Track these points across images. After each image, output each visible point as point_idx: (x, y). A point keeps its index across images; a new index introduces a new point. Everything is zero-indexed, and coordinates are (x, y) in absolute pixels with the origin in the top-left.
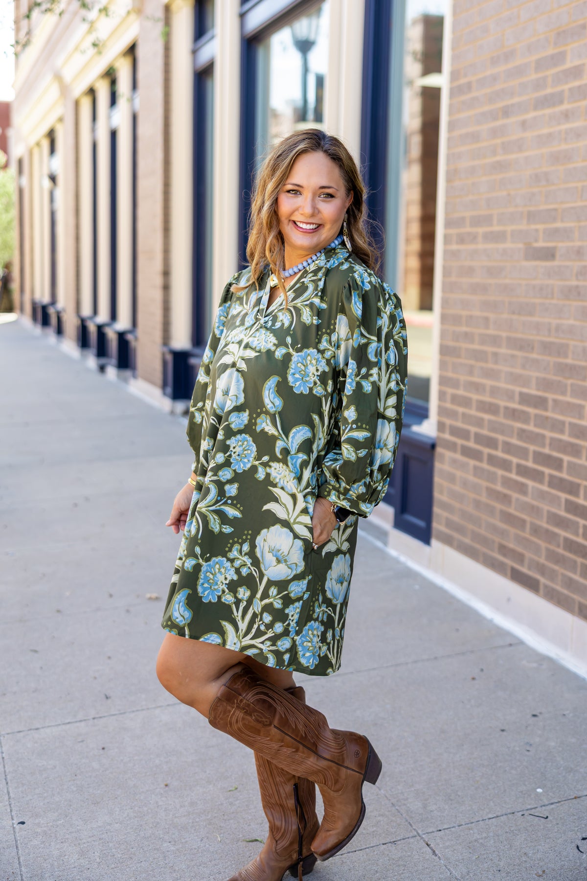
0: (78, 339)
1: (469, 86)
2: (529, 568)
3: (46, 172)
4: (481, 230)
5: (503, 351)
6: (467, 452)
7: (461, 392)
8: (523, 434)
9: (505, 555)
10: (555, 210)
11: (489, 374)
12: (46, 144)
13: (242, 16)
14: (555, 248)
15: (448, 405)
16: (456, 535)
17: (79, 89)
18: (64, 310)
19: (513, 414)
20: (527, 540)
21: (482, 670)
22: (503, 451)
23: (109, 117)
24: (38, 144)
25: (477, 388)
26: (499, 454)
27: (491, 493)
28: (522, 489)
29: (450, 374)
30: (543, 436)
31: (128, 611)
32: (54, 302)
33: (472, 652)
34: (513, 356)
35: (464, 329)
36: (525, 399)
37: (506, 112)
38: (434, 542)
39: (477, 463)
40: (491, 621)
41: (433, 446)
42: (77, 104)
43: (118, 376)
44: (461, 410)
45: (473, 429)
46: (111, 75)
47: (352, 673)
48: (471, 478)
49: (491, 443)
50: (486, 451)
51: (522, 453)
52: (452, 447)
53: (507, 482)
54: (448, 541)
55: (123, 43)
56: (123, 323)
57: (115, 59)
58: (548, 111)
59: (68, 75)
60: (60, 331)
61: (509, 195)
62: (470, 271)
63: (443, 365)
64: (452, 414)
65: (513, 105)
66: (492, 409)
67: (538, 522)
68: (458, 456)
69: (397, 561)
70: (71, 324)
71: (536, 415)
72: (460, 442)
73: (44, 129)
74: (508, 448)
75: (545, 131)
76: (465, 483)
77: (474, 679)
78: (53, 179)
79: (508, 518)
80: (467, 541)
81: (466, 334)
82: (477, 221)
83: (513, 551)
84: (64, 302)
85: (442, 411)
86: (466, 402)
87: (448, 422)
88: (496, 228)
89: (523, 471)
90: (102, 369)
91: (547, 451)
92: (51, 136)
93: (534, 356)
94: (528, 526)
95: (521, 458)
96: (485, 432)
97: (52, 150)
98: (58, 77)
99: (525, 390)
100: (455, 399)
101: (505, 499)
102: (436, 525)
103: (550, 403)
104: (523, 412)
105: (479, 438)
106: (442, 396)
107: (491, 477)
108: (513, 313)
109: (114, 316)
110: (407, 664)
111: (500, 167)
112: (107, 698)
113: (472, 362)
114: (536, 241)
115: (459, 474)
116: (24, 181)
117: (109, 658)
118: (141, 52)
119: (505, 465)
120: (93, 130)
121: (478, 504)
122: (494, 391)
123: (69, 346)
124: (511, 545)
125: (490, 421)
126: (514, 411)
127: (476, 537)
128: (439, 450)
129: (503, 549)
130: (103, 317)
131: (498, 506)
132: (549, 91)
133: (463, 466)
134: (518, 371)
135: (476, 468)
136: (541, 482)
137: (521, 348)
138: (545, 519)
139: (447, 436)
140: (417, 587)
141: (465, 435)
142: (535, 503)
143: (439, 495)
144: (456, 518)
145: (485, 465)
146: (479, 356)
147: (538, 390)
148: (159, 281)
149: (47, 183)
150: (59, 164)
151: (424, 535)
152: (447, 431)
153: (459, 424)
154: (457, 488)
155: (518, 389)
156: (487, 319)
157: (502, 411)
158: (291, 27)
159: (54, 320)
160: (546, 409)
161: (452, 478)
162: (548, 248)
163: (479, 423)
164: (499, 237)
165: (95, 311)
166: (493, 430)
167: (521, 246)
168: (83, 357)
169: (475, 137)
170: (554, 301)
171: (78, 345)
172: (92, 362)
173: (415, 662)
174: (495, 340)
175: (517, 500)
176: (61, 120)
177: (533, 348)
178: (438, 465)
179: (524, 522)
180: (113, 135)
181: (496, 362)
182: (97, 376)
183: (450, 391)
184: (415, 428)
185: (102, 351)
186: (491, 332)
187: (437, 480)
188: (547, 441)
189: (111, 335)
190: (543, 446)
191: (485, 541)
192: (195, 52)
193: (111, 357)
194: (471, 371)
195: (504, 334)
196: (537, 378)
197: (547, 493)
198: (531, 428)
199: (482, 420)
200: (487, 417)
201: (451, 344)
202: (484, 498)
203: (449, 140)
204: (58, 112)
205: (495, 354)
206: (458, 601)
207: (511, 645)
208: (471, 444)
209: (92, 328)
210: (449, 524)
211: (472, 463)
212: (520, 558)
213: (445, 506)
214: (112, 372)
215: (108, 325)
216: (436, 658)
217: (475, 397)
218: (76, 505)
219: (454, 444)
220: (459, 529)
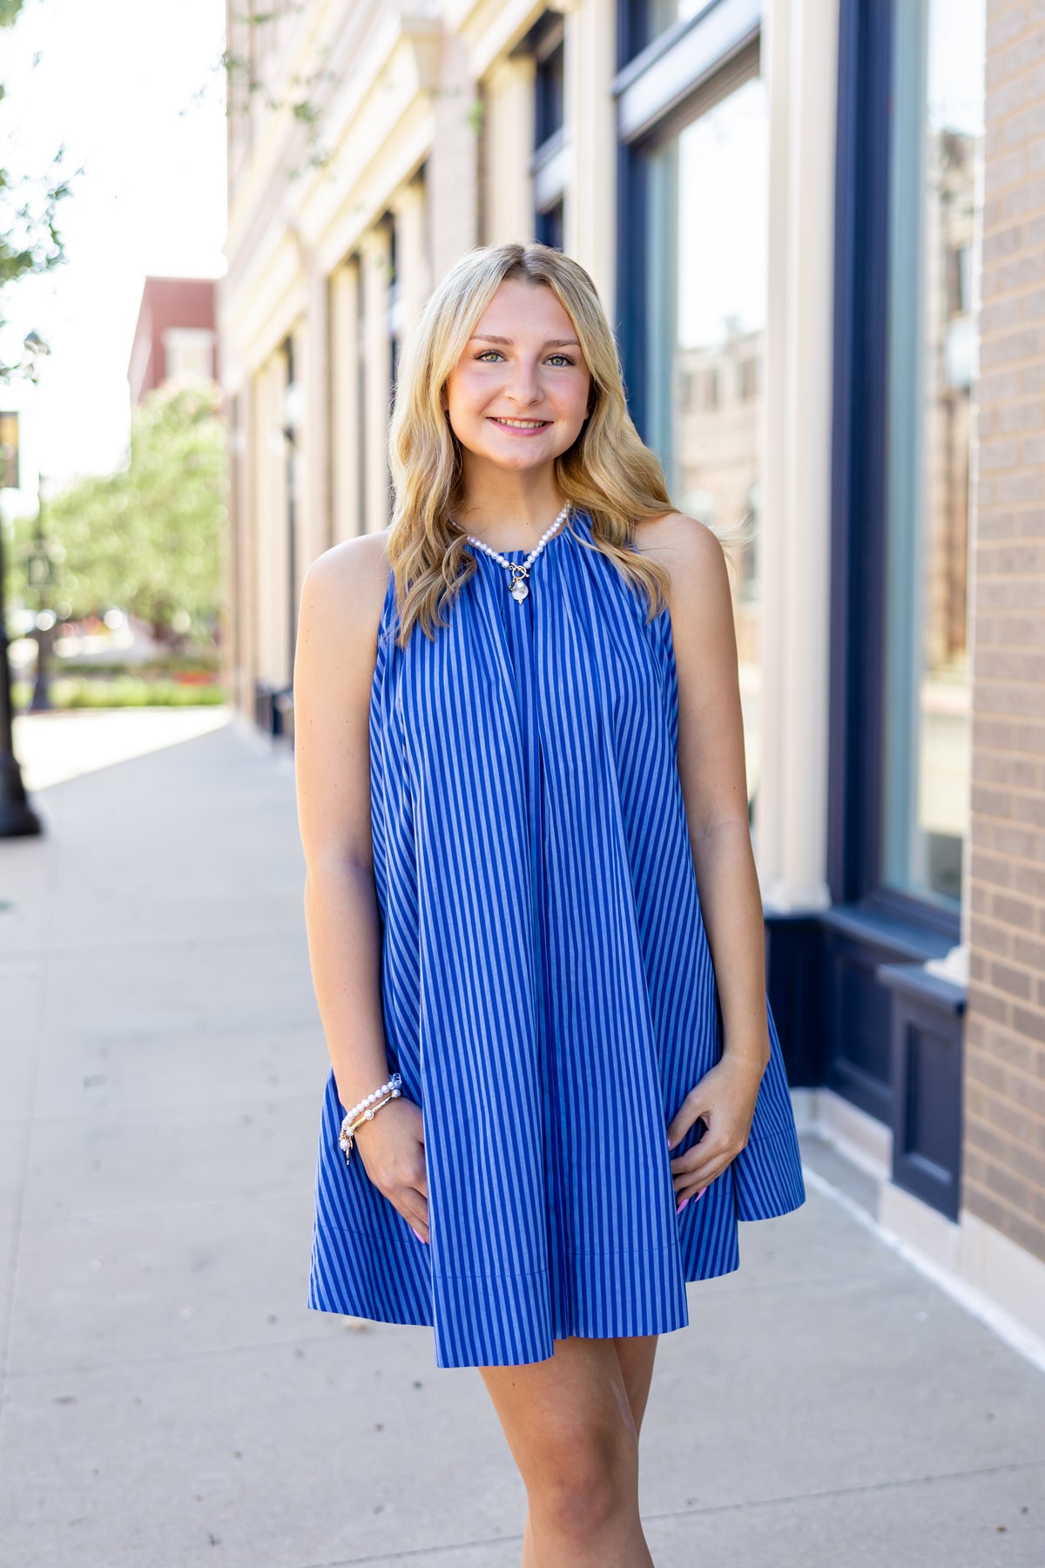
1: (1016, 235)
3: (279, 423)
6: (1025, 1023)
7: (1011, 892)
12: (279, 364)
13: (618, 97)
15: (989, 920)
16: (1008, 1204)
17: (332, 253)
21: (1025, 1510)
24: (265, 366)
29: (990, 853)
31: (299, 1354)
33: (1013, 1467)
35: (1016, 755)
38: (966, 1216)
41: (961, 1009)
42: (329, 285)
44: (1012, 930)
45: (1035, 973)
46: (387, 223)
47: (738, 1507)
48: (1033, 1079)
52: (996, 1010)
54: (992, 1215)
55: (405, 163)
57: (395, 192)
59: (311, 227)
62: (1024, 630)
64: (994, 941)
68: (1008, 1032)
69: (893, 1256)
72: (1011, 1000)
73: (274, 337)
76: (1022, 1092)
77: (1002, 1530)
78: (290, 435)
80: (1027, 1217)
81: (1019, 767)
85: (981, 933)
86: (1021, 914)
87: (989, 956)
92: (287, 346)
97: (291, 376)
98: (293, 232)
100: (1004, 908)
102: (969, 1181)
106: (977, 899)
110: (863, 1489)
112: (213, 1542)
113: (1030, 827)
115: (1011, 1069)
116: (242, 441)
117: (238, 1455)
118: (437, 174)
120: (360, 335)
128: (973, 1016)
133: (1018, 1054)
139: (987, 987)
141: (1020, 985)
143: (974, 1116)
144: (1006, 1167)
149: (280, 444)
150: (301, 405)
151: (947, 1201)
152: (988, 977)
153: (1010, 962)
154: (1008, 1102)
161: (996, 1079)
169: (1029, 344)
173: (882, 1487)
176: (302, 317)
178: (971, 1051)
180: (394, 346)
183: (992, 889)
184: (935, 968)
187: (971, 1081)
192: (535, 173)
194: (1029, 849)
201: (992, 787)
204: (297, 301)
206: (1008, 1349)
208: (1032, 1006)
210: (995, 1179)
211: (1034, 1046)
213: (987, 1140)
216: (929, 1479)
217: (1038, 903)
218: (247, 1120)
219: (1001, 1005)
220: (1013, 1191)
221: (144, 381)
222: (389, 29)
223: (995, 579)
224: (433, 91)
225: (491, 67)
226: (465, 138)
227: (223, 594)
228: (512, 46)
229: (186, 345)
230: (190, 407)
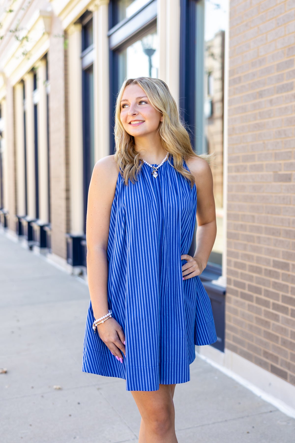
0: (17, 230)
1: (240, 79)
2: (281, 365)
4: (249, 164)
5: (263, 235)
6: (244, 296)
7: (240, 260)
8: (275, 285)
9: (267, 358)
10: (290, 152)
11: (256, 249)
13: (109, 37)
14: (291, 175)
15: (233, 268)
16: (239, 346)
17: (15, 80)
18: (8, 213)
19: (270, 273)
20: (279, 348)
21: (253, 427)
22: (265, 295)
23: (33, 97)
25: (249, 257)
26: (263, 297)
27: (259, 320)
28: (276, 318)
29: (233, 250)
30: (287, 286)
31: (42, 397)
32: (2, 207)
33: (248, 416)
34: (269, 239)
35: (240, 223)
36: (277, 264)
37: (261, 94)
38: (226, 350)
39: (250, 303)
40: (260, 397)
41: (224, 293)
42: (14, 89)
43: (41, 253)
44: (240, 271)
45: (247, 283)
46: (33, 71)
48: (247, 312)
49: (258, 290)
50: (255, 295)
51: (275, 296)
52: (235, 293)
53: (267, 314)
54: (234, 349)
55: (41, 53)
56: (43, 220)
57: (36, 62)
58: (285, 94)
59: (8, 71)
60: (6, 226)
61: (264, 143)
62: (243, 188)
63: (229, 244)
64: (235, 274)
65: (264, 90)
66: (258, 270)
67: (286, 338)
68: (239, 299)
69: (205, 362)
70: (12, 221)
71: (283, 274)
72: (240, 290)
74: (268, 293)
75: (284, 106)
76: (243, 315)
77: (248, 433)
78: (0, 134)
79: (269, 335)
80: (245, 349)
81: (242, 226)
82: (246, 159)
83: (272, 355)
84: (8, 208)
85: (229, 272)
86: (242, 266)
87: (233, 278)
88: (257, 163)
89: (276, 307)
90: (31, 248)
91: (289, 295)
93: (281, 238)
94: (280, 340)
95: (275, 299)
96: (254, 284)
98: (3, 74)
99: (276, 259)
100: (237, 265)
101: (267, 324)
102: (227, 340)
103: (291, 266)
104: (276, 272)
105: (251, 288)
106: (229, 262)
107: (258, 311)
108: (268, 213)
109: (37, 216)
110: (209, 424)
111: (258, 126)
113: (245, 242)
114: (280, 170)
115: (240, 309)
118: (51, 58)
119: (266, 304)
120: (24, 104)
121: (251, 327)
122: (259, 260)
123: (11, 234)
124: (271, 352)
125: (257, 278)
126: (270, 271)
127: (250, 347)
128: (228, 295)
129: (266, 354)
130: (31, 216)
131: (263, 328)
132: (285, 82)
133: (242, 305)
134: (272, 247)
135: (249, 306)
136: (287, 313)
137: (273, 234)
138: (289, 336)
139: (232, 287)
140: (216, 378)
141: (242, 286)
142: (283, 326)
143: (228, 322)
144: (238, 336)
145: (254, 304)
146: (249, 238)
147: (283, 258)
148: (63, 195)
150: (4, 124)
151: (221, 347)
152: (232, 284)
153: (239, 280)
154: (239, 318)
155: (272, 258)
156: (253, 217)
157: (263, 271)
158: (142, 41)
159: (2, 219)
160: (288, 270)
161: (235, 312)
162: (287, 175)
163: (251, 278)
164: (259, 168)
165: (27, 213)
166: (259, 283)
167: (271, 173)
168: (20, 240)
169: (244, 109)
170: (291, 206)
171: (17, 234)
172: (25, 243)
173: (214, 423)
174: (258, 229)
175: (273, 324)
176: (4, 98)
177: (280, 234)
178: (227, 304)
179: (277, 337)
180: (36, 107)
181: (259, 243)
182: (28, 253)
183: (233, 260)
184: (215, 282)
185: (31, 237)
186: (256, 224)
187: (227, 313)
188: (290, 289)
189: (36, 228)
190: (287, 292)
191: (255, 350)
192: (82, 58)
193: (36, 241)
194: (245, 248)
195: (263, 226)
196: (283, 252)
197: (291, 320)
198: (280, 281)
199: (252, 277)
200: (255, 275)
201: (233, 231)
202: (254, 324)
203: (229, 110)
205: (259, 238)
206: (241, 386)
207: (271, 412)
208: (246, 291)
209: (25, 224)
210: (235, 339)
211: (247, 302)
212: (276, 359)
213: (232, 329)
214: (37, 249)
215: (34, 221)
216: (226, 421)
217: (248, 263)
218: (13, 332)
219: (237, 292)
220: (241, 342)
222: (36, 14)
223: (234, 174)
224: (48, 33)
225: (69, 26)
226: (60, 47)
228: (75, 21)
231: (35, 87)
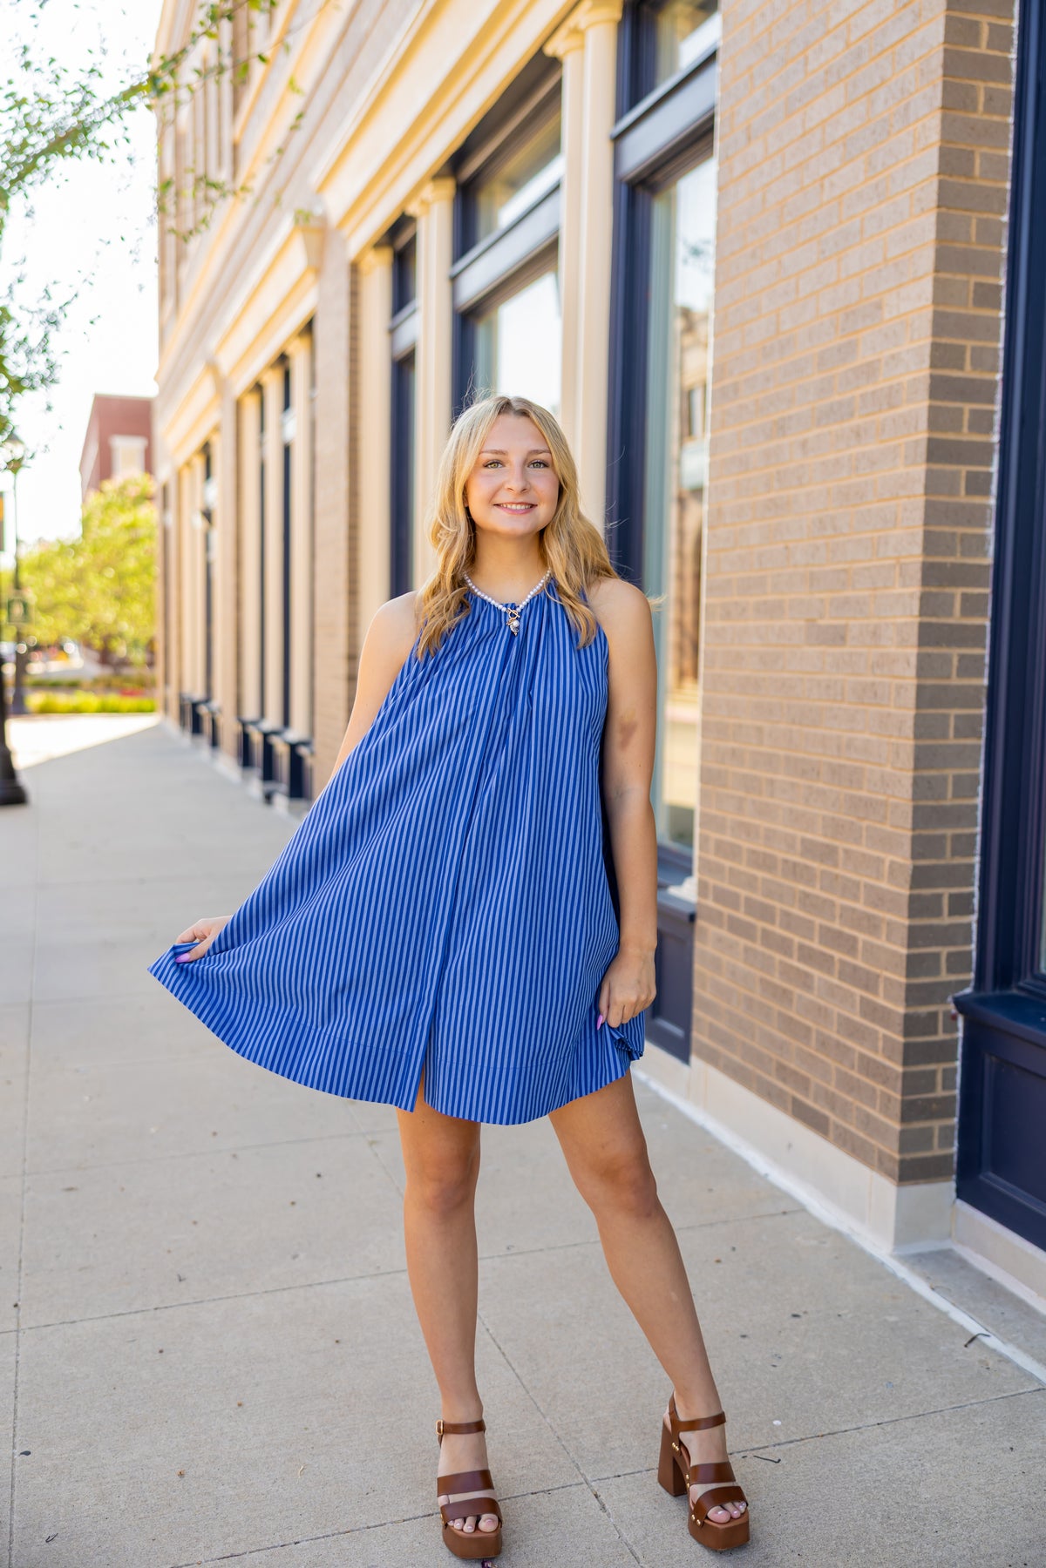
0: (239, 755)
1: (735, 388)
2: (815, 1100)
3: (199, 505)
4: (752, 600)
5: (781, 777)
6: (736, 926)
7: (728, 838)
8: (806, 901)
9: (784, 1080)
10: (845, 571)
11: (764, 811)
12: (199, 463)
13: (454, 279)
14: (846, 627)
15: (712, 857)
16: (722, 1050)
17: (242, 382)
18: (220, 710)
19: (794, 871)
20: (811, 1056)
21: (734, 1249)
22: (781, 926)
23: (281, 426)
24: (188, 464)
25: (748, 830)
26: (777, 929)
27: (767, 986)
28: (805, 981)
29: (713, 811)
30: (833, 904)
32: (208, 699)
33: (725, 1222)
34: (793, 785)
35: (731, 744)
36: (809, 848)
37: (781, 428)
38: (694, 1059)
39: (750, 944)
40: (763, 1178)
41: (692, 918)
42: (238, 405)
43: (290, 809)
44: (728, 864)
45: (744, 893)
46: (283, 364)
47: (541, 1250)
48: (741, 965)
49: (766, 913)
50: (761, 924)
51: (806, 928)
52: (716, 918)
53: (787, 971)
54: (712, 1058)
55: (296, 319)
56: (296, 733)
57: (288, 341)
58: (835, 428)
59: (226, 362)
60: (215, 742)
61: (787, 548)
62: (738, 659)
63: (704, 796)
64: (715, 870)
65: (790, 418)
66: (766, 862)
67: (826, 1032)
68: (724, 933)
70: (229, 731)
71: (823, 872)
72: (726, 911)
73: (196, 442)
74: (789, 921)
75: (831, 457)
76: (733, 973)
77: (718, 1261)
78: (208, 515)
79: (788, 1024)
80: (736, 1058)
81: (734, 752)
82: (747, 586)
83: (795, 1073)
84: (222, 700)
85: (707, 866)
86: (734, 852)
87: (712, 881)
88: (771, 597)
89: (807, 955)
90: (268, 798)
91: (836, 925)
92: (206, 450)
93: (820, 785)
94: (814, 1036)
95: (804, 937)
96: (758, 897)
97: (208, 474)
98: (212, 367)
99: (809, 836)
100: (721, 848)
101: (785, 996)
102: (696, 1035)
103: (841, 854)
104: (807, 867)
105: (751, 906)
106: (706, 842)
107: (767, 964)
108: (793, 722)
109: (286, 721)
111: (775, 507)
112: (180, 1280)
113: (741, 794)
114: (822, 617)
115: (725, 958)
116: (171, 519)
117: (195, 1223)
118: (320, 329)
119: (784, 946)
120: (261, 444)
121: (750, 1003)
122: (770, 836)
123: (226, 764)
124: (793, 1066)
125: (765, 881)
126: (795, 865)
127: (748, 1052)
128: (700, 923)
129: (782, 1071)
130: (272, 721)
131: (777, 1007)
132: (837, 398)
133: (731, 947)
134: (800, 807)
135: (747, 950)
136: (830, 971)
137: (803, 774)
138: (835, 1028)
139: (710, 903)
140: (665, 1126)
141: (732, 900)
142: (822, 1003)
143: (701, 991)
144: (721, 1025)
145: (758, 947)
146: (750, 784)
147: (825, 835)
148: (341, 668)
149: (199, 522)
150: (216, 493)
151: (681, 1049)
152: (711, 896)
153: (726, 885)
154: (724, 980)
155: (800, 834)
156: (760, 730)
157: (780, 866)
159: (207, 726)
160: (836, 865)
161: (716, 965)
162: (835, 627)
163: (751, 883)
164: (772, 610)
165: (263, 714)
166: (769, 894)
167: (802, 623)
168: (245, 779)
169: (744, 463)
170: (844, 706)
171: (239, 764)
172: (256, 787)
174: (770, 762)
175: (800, 997)
176: (217, 429)
177: (818, 773)
178: (700, 947)
179: (808, 1029)
180: (287, 450)
181: (772, 795)
182: (262, 809)
183: (714, 836)
184: (674, 891)
185: (269, 774)
186: (765, 749)
187: (698, 967)
188: (838, 912)
189: (281, 749)
190: (832, 918)
191: (759, 1059)
192: (392, 331)
193: (281, 782)
194: (740, 808)
195: (782, 753)
196: (824, 818)
197: (837, 986)
198: (816, 891)
199: (755, 878)
200: (760, 874)
201: (715, 766)
202: (757, 996)
204: (214, 417)
205: (771, 782)
206: (722, 1147)
207: (784, 1213)
208: (741, 915)
209: (256, 738)
210: (714, 1033)
211: (743, 942)
212: (803, 1083)
213: (709, 1006)
214: (281, 801)
215: (276, 733)
217: (746, 845)
219: (720, 914)
220: (726, 1040)
221: (93, 472)
222: (287, 224)
223: (719, 624)
224: (317, 268)
225: (362, 253)
226: (343, 303)
227: (157, 631)
228: (376, 239)
229: (127, 448)
230: (133, 491)
231: (287, 404)
